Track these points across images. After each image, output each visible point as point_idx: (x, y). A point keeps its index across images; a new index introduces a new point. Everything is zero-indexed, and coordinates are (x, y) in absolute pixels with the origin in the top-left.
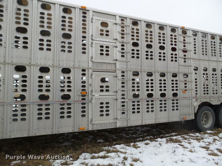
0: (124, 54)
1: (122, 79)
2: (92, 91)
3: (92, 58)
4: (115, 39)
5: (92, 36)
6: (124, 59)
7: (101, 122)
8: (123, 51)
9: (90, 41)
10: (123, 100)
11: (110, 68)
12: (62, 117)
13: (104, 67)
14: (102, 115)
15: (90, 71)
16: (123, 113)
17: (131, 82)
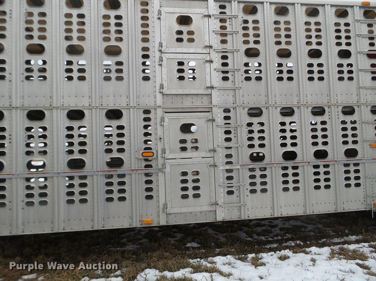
0: (229, 75)
1: (225, 124)
2: (164, 151)
3: (162, 86)
4: (206, 47)
5: (161, 45)
6: (228, 84)
7: (184, 210)
8: (225, 69)
9: (158, 54)
10: (228, 167)
11: (198, 103)
12: (110, 200)
13: (187, 103)
14: (185, 197)
15: (160, 112)
16: (230, 193)
17: (246, 129)
